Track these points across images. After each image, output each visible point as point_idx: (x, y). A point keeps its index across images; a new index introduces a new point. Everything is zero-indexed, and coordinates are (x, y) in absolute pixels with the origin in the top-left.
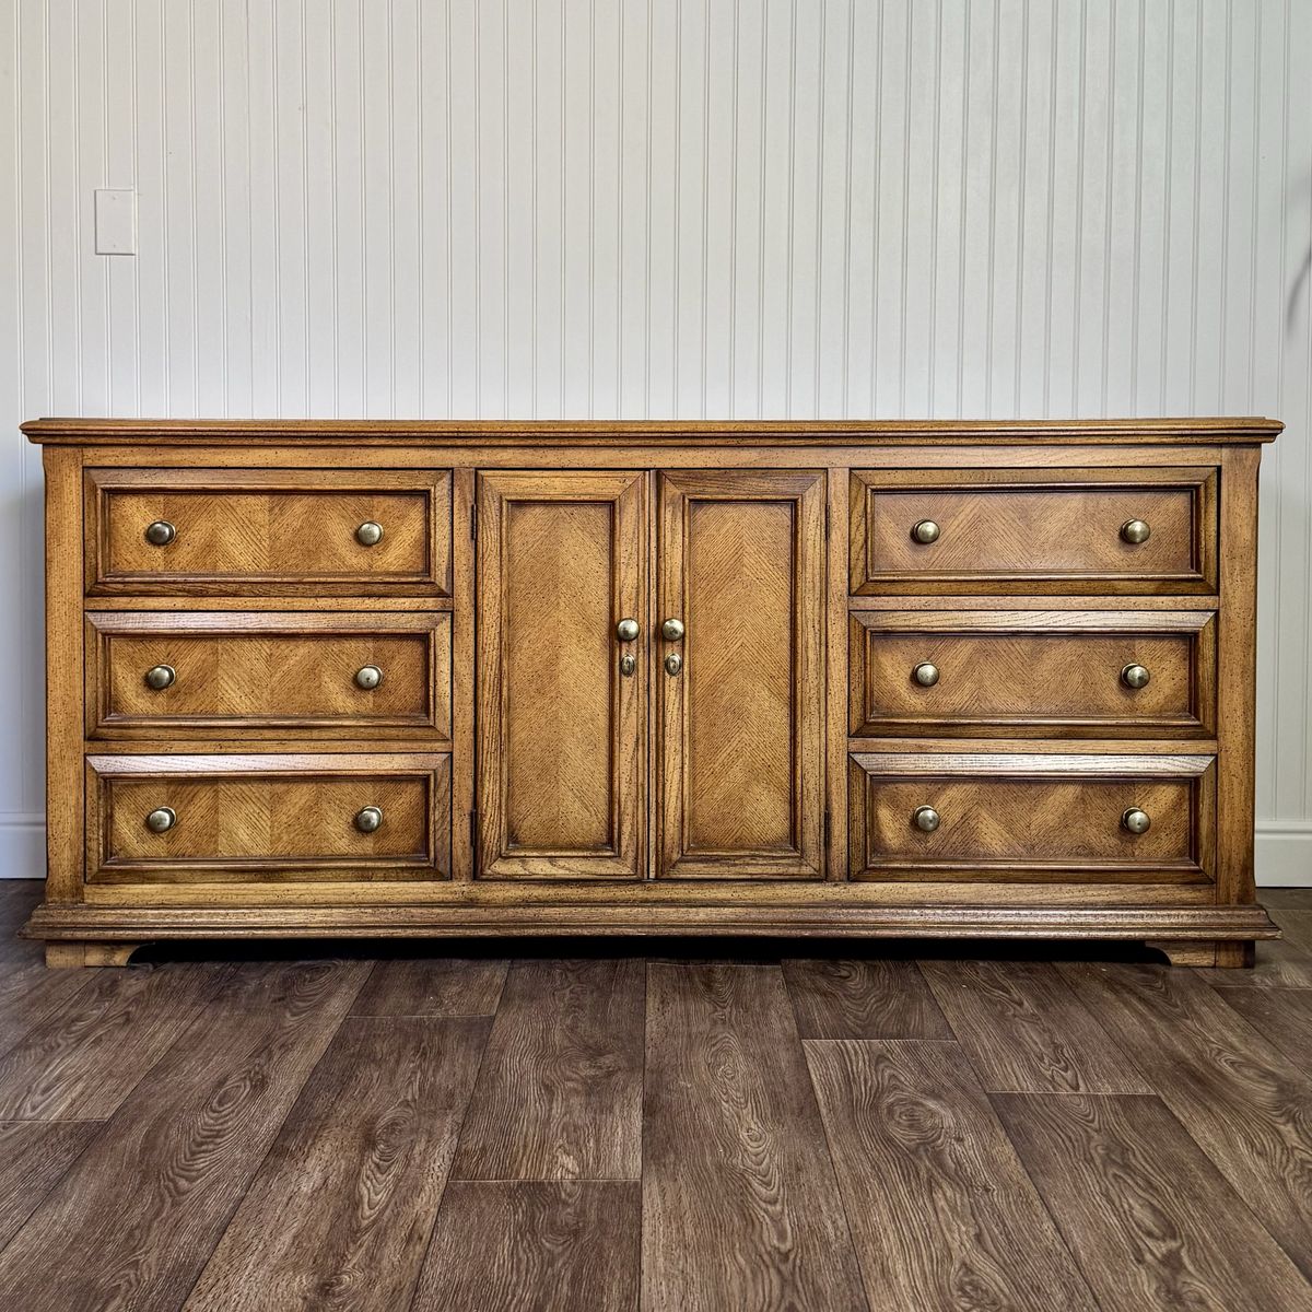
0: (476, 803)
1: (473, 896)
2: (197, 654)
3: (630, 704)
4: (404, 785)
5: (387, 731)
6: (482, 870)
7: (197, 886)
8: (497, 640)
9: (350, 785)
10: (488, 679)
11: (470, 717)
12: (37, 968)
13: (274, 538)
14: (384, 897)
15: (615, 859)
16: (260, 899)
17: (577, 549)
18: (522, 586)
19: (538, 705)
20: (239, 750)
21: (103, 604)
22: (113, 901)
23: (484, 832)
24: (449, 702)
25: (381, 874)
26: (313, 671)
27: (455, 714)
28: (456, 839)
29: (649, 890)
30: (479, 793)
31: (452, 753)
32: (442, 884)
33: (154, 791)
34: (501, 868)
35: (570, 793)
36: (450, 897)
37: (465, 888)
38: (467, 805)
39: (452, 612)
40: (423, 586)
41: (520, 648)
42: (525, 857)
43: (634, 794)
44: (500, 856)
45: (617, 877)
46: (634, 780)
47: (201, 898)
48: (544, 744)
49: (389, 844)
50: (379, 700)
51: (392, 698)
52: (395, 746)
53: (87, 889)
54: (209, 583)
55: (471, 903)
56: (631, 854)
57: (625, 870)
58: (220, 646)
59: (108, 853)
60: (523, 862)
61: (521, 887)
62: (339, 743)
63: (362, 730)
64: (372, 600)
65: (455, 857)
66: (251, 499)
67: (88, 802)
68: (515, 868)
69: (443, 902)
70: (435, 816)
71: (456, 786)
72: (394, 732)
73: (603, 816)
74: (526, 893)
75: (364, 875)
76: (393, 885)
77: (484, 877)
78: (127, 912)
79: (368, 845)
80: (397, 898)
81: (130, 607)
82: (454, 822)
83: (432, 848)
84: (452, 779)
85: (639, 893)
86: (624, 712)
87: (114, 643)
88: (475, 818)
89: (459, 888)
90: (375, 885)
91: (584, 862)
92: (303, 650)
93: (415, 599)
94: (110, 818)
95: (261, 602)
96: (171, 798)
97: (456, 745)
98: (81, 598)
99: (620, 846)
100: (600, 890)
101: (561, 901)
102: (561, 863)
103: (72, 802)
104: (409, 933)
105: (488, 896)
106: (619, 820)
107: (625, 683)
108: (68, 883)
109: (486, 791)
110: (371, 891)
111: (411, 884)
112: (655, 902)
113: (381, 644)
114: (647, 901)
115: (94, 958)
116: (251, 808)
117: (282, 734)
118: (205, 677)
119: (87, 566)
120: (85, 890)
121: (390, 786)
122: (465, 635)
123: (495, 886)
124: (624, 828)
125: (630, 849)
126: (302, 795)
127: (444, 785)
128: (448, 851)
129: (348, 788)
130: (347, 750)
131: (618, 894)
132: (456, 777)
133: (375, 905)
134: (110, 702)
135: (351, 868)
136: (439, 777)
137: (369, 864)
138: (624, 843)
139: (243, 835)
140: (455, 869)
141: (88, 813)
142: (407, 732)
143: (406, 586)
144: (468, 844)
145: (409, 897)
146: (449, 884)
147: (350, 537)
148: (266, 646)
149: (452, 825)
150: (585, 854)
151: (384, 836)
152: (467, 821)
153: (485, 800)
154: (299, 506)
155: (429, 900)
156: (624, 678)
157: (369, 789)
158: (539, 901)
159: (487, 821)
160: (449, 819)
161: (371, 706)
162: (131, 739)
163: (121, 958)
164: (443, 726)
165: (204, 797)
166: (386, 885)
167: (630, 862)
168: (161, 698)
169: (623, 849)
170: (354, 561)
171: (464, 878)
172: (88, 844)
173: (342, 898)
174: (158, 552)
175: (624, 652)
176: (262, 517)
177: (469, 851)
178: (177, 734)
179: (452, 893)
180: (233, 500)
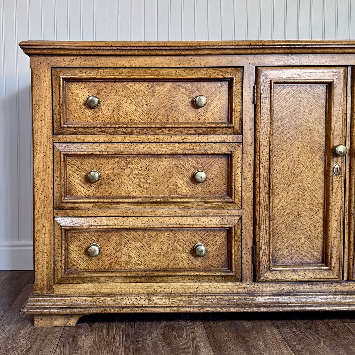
0: (255, 242)
1: (253, 290)
2: (110, 165)
3: (337, 190)
4: (216, 232)
5: (209, 204)
6: (259, 277)
7: (112, 284)
8: (268, 157)
9: (189, 232)
10: (262, 177)
11: (251, 197)
12: (29, 327)
13: (150, 104)
14: (208, 290)
15: (328, 271)
16: (144, 291)
17: (308, 109)
18: (279, 129)
19: (287, 192)
20: (132, 215)
21: (62, 139)
22: (68, 292)
23: (260, 257)
24: (241, 189)
25: (206, 279)
26: (170, 174)
27: (243, 196)
28: (244, 261)
29: (344, 286)
30: (257, 237)
31: (241, 216)
32: (237, 283)
33: (89, 235)
34: (269, 276)
35: (303, 237)
36: (241, 291)
37: (249, 286)
38: (250, 244)
39: (242, 143)
40: (227, 129)
41: (277, 162)
42: (282, 270)
43: (338, 237)
44: (269, 270)
45: (329, 280)
46: (339, 230)
47: (114, 291)
48: (290, 211)
49: (209, 263)
50: (204, 189)
51: (210, 187)
52: (212, 212)
53: (56, 287)
54: (118, 128)
55: (252, 294)
56: (337, 268)
57: (333, 276)
58: (123, 160)
59: (67, 268)
60: (280, 272)
61: (278, 285)
62: (183, 211)
63: (196, 204)
64: (200, 136)
65: (243, 270)
66: (138, 84)
67: (56, 242)
68: (277, 276)
69: (237, 293)
70: (234, 249)
71: (244, 233)
72: (212, 205)
73: (320, 248)
74: (281, 288)
75: (197, 279)
76: (212, 284)
77: (260, 280)
78: (76, 298)
79: (199, 263)
80: (214, 291)
81: (76, 141)
82: (243, 252)
83: (233, 265)
84: (242, 229)
85: (338, 287)
86: (334, 194)
87: (69, 160)
88: (255, 250)
89: (246, 286)
90: (203, 284)
91: (312, 272)
92: (165, 162)
93: (223, 136)
94: (67, 249)
95: (143, 138)
96: (98, 239)
97: (244, 212)
98: (52, 136)
99: (331, 264)
100: (319, 286)
101: (299, 292)
102: (301, 273)
103: (47, 241)
104: (225, 310)
105: (261, 290)
106: (331, 250)
107: (335, 180)
108: (45, 283)
109: (261, 236)
110: (201, 287)
111: (221, 284)
112: (347, 292)
113: (205, 159)
114: (343, 292)
115: (59, 322)
116: (138, 244)
117: (155, 206)
118: (115, 177)
119: (55, 119)
120: (54, 287)
121: (209, 233)
122: (248, 155)
123: (264, 285)
124: (333, 255)
125: (336, 265)
126: (164, 237)
127: (239, 233)
128: (240, 267)
129: (188, 234)
130: (187, 214)
131: (328, 288)
132: (244, 229)
133: (204, 295)
134: (67, 190)
135: (191, 276)
136: (236, 229)
137: (201, 274)
138: (333, 262)
139: (135, 258)
140: (244, 276)
141: (56, 247)
142: (220, 205)
143: (218, 129)
144: (250, 263)
145: (220, 291)
146: (240, 284)
147: (189, 104)
148: (146, 161)
149: (242, 253)
150: (314, 268)
151: (207, 259)
152: (250, 251)
153: (261, 241)
154: (163, 87)
155: (230, 292)
156: (335, 177)
157: (198, 234)
158: (287, 292)
159: (262, 251)
160: (240, 250)
161: (200, 191)
162: (78, 209)
163: (73, 322)
164: (238, 202)
165: (115, 238)
166: (208, 284)
167: (336, 271)
168: (93, 188)
169: (333, 265)
170: (191, 116)
171: (248, 281)
172: (56, 263)
173: (186, 291)
174: (91, 112)
175: (335, 163)
176: (143, 94)
177: (251, 267)
178: (102, 206)
179: (242, 288)
180: (128, 84)
